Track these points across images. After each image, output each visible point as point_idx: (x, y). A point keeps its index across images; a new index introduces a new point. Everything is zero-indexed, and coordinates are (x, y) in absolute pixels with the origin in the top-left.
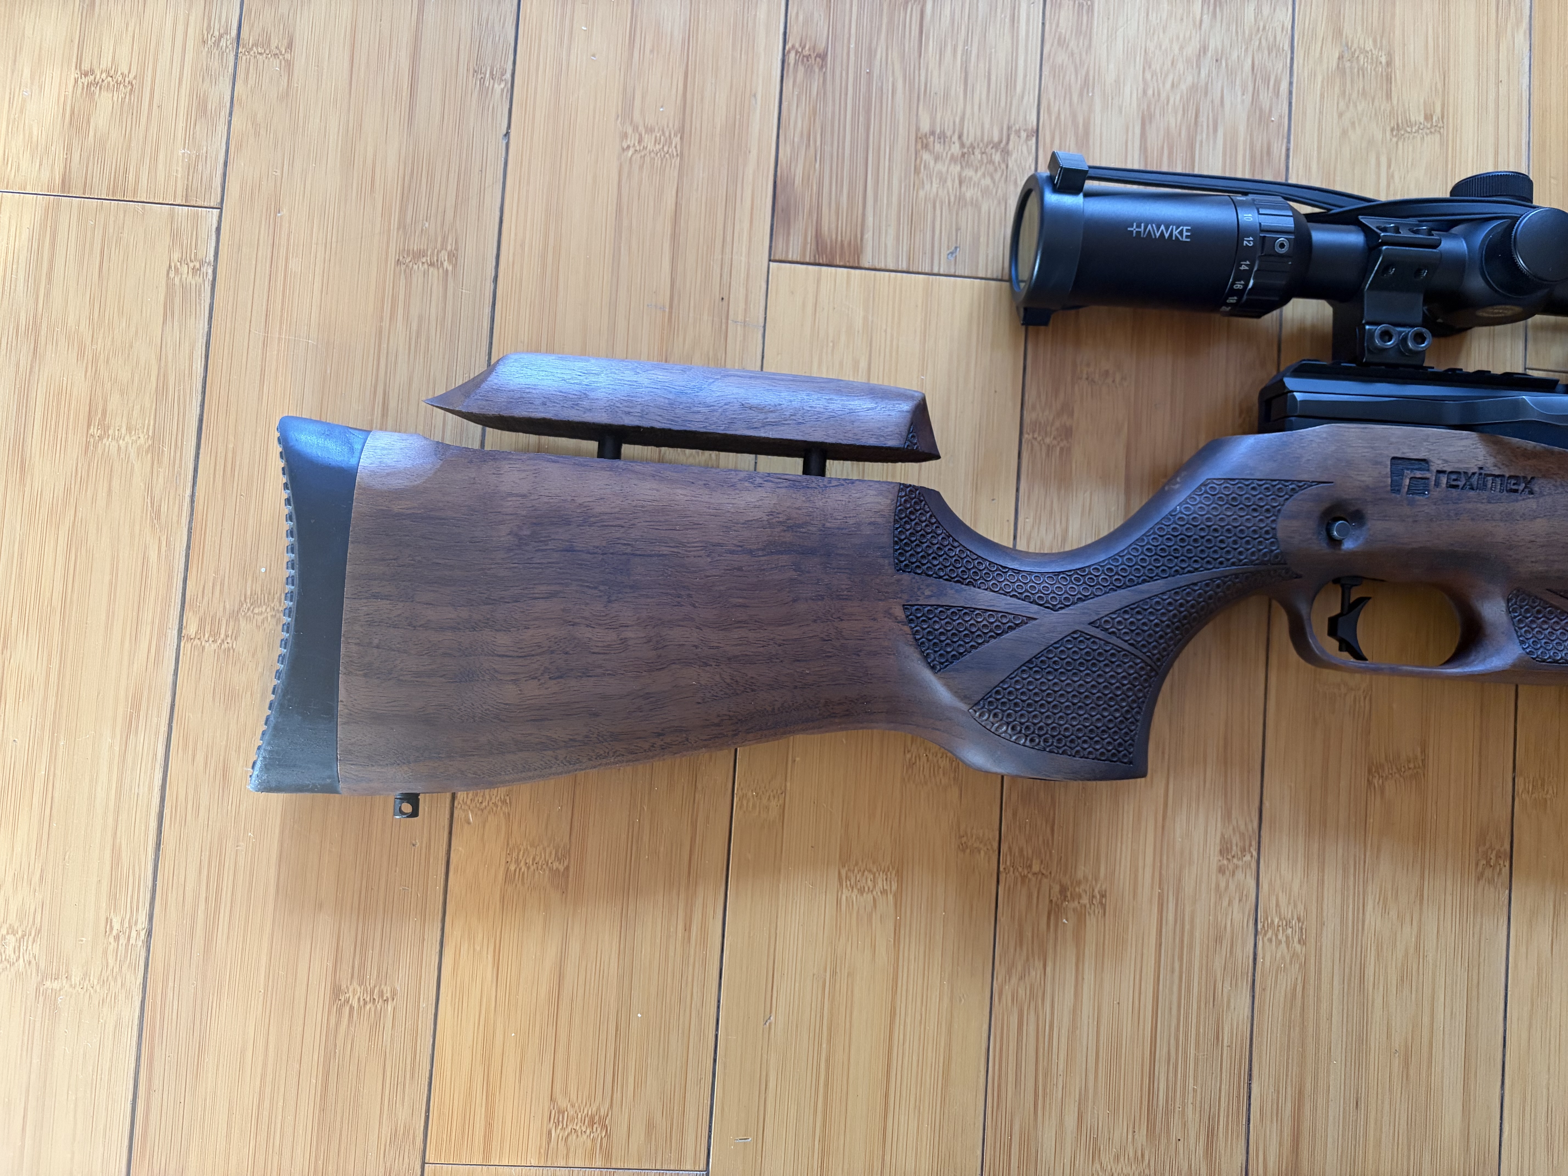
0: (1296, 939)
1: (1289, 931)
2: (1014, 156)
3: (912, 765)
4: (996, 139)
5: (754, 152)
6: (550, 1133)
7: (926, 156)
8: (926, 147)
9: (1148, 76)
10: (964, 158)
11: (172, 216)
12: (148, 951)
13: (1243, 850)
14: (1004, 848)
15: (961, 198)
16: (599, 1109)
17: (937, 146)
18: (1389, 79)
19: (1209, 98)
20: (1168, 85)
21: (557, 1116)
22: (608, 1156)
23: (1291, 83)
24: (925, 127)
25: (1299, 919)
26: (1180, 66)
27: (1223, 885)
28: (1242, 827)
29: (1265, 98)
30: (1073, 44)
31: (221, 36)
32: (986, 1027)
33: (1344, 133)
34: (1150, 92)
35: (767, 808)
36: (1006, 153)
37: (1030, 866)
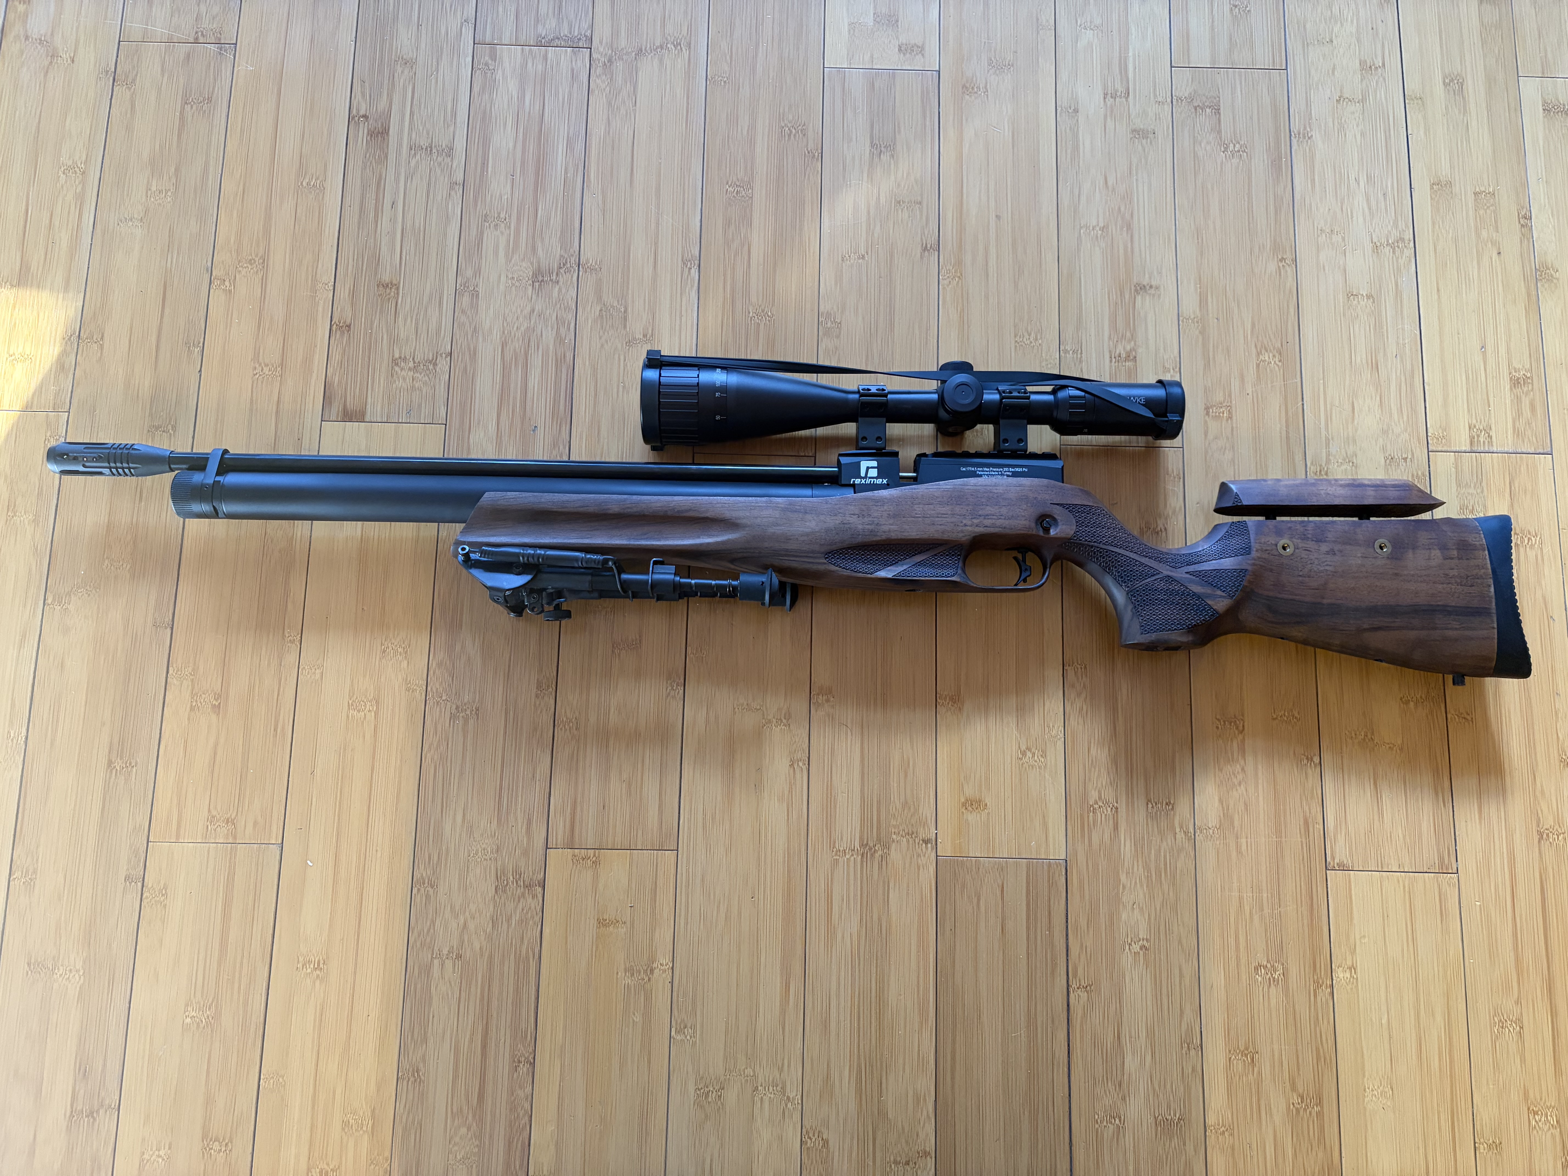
0: (574, 728)
1: (571, 724)
2: (439, 365)
3: (384, 651)
4: (431, 359)
5: (315, 372)
6: (208, 826)
7: (397, 368)
8: (397, 364)
9: (505, 324)
10: (415, 369)
11: (47, 416)
12: (26, 746)
13: (548, 686)
14: (429, 689)
15: (413, 387)
16: (231, 815)
17: (402, 363)
18: (625, 319)
19: (535, 333)
20: (515, 328)
21: (211, 819)
22: (235, 838)
23: (576, 324)
24: (397, 355)
25: (576, 719)
26: (521, 319)
27: (538, 703)
28: (548, 675)
29: (563, 331)
30: (469, 312)
31: (71, 335)
32: (418, 774)
33: (602, 345)
34: (506, 332)
35: (315, 673)
36: (435, 364)
37: (441, 697)
